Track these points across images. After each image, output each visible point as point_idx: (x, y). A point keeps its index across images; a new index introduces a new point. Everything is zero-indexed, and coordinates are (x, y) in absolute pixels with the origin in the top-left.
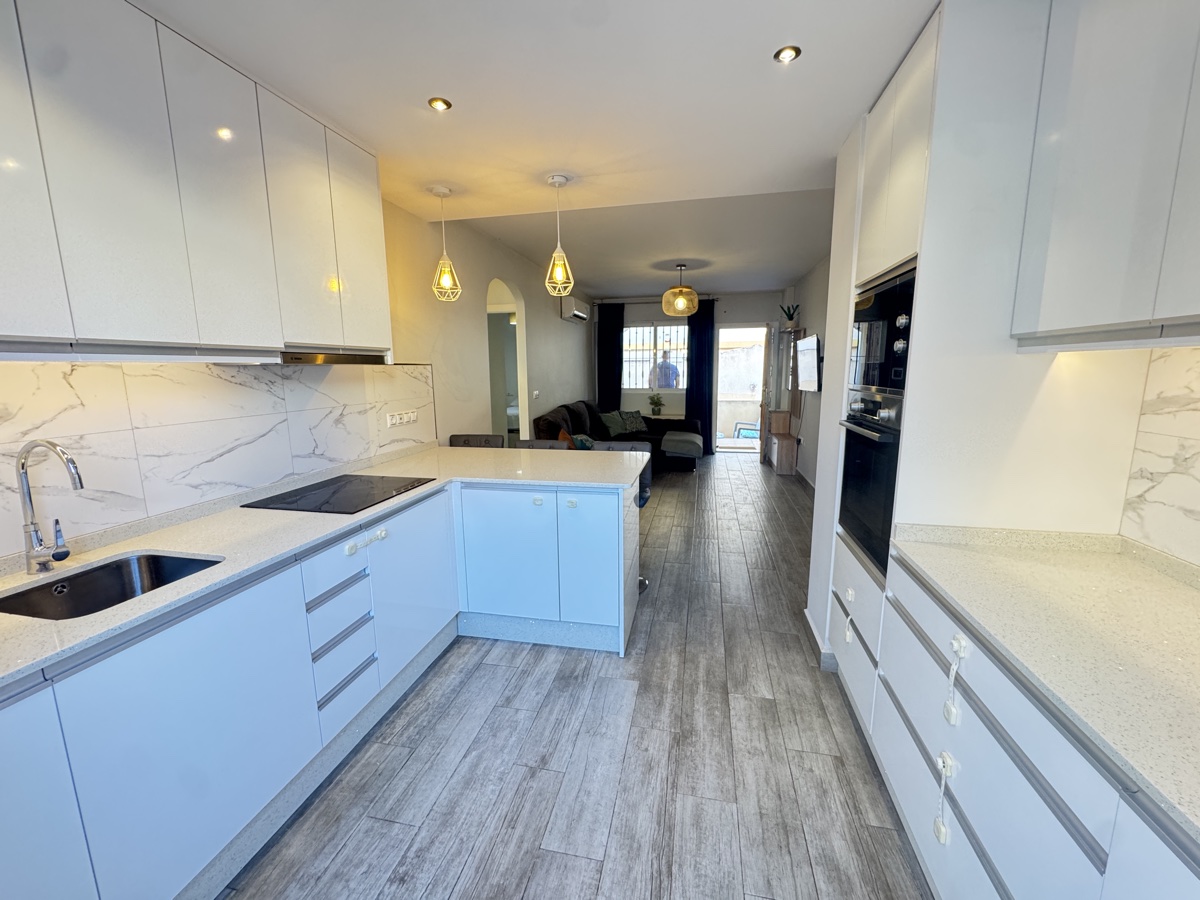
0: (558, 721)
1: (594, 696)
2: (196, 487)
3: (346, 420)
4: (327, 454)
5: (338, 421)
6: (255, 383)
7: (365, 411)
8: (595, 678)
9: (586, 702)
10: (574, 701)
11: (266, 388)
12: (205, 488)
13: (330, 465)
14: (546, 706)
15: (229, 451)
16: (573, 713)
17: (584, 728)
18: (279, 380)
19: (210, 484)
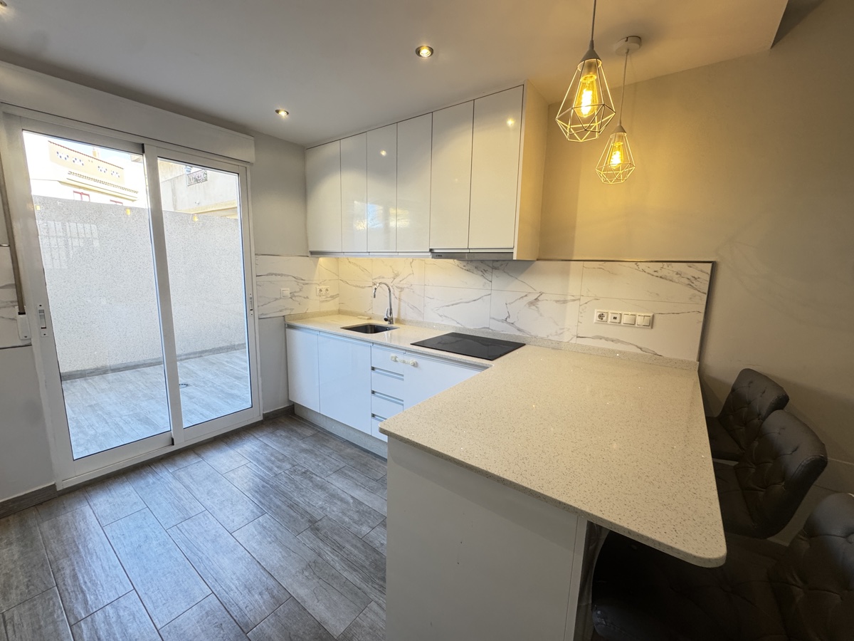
0: (341, 548)
1: (349, 583)
2: (441, 316)
3: (540, 304)
4: (516, 324)
5: (532, 303)
6: (475, 271)
7: (565, 302)
8: (372, 596)
9: (345, 574)
10: (353, 566)
11: (481, 273)
12: (444, 318)
13: (518, 333)
14: (363, 545)
15: (456, 304)
16: (341, 559)
17: (320, 560)
18: (490, 270)
19: (446, 317)
